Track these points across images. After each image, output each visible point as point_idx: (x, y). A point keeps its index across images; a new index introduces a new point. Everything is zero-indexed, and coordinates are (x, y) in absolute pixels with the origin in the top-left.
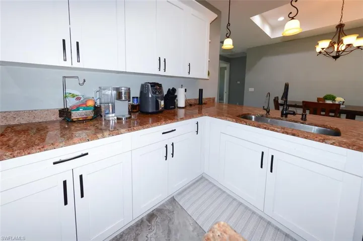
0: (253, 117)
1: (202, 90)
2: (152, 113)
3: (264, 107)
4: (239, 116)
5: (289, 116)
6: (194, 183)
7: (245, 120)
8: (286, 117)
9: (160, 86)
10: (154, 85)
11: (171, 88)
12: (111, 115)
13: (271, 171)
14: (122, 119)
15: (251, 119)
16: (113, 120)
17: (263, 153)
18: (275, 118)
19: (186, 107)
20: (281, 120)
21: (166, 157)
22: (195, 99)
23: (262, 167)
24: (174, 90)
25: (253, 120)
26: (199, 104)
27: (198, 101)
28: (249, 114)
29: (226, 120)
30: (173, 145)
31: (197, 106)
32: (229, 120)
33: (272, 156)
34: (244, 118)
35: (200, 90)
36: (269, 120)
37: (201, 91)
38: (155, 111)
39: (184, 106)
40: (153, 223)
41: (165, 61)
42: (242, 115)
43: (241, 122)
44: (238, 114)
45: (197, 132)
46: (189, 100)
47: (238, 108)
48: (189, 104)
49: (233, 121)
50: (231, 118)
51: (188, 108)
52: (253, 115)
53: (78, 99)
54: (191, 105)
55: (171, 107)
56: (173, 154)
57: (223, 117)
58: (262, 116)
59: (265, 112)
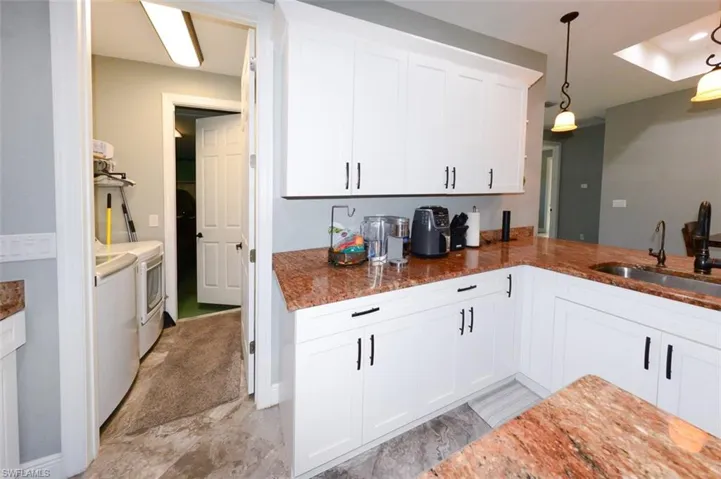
0: (626, 270)
1: (509, 212)
2: (433, 257)
3: (651, 250)
4: (593, 267)
5: (713, 270)
6: (501, 389)
7: (609, 276)
8: (708, 272)
9: (445, 211)
10: (437, 211)
11: (459, 214)
12: (378, 258)
13: (669, 376)
14: (395, 265)
15: (621, 273)
16: (380, 266)
17: (648, 340)
18: (680, 275)
19: (481, 245)
20: (695, 278)
21: (462, 330)
22: (496, 231)
23: (646, 367)
24: (464, 217)
25: (626, 276)
26: (503, 240)
27: (501, 234)
28: (615, 264)
29: (568, 273)
30: (472, 311)
31: (499, 244)
32: (573, 275)
33: (670, 348)
34: (606, 271)
35: (504, 213)
36: (665, 278)
37: (507, 215)
38: (438, 253)
39: (477, 244)
40: (442, 433)
41: (454, 171)
42: (600, 265)
43: (599, 280)
44: (591, 264)
45: (509, 293)
46: (485, 232)
47: (589, 250)
48: (486, 241)
49: (582, 277)
50: (578, 270)
51: (484, 247)
52: (626, 266)
53: (344, 234)
54: (488, 243)
55: (458, 246)
56: (471, 327)
57: (560, 269)
58: (648, 269)
59: (653, 262)
